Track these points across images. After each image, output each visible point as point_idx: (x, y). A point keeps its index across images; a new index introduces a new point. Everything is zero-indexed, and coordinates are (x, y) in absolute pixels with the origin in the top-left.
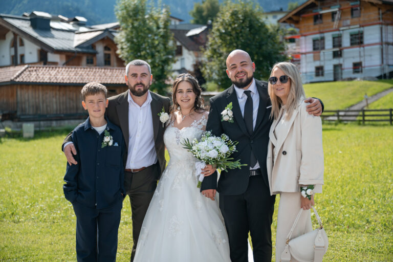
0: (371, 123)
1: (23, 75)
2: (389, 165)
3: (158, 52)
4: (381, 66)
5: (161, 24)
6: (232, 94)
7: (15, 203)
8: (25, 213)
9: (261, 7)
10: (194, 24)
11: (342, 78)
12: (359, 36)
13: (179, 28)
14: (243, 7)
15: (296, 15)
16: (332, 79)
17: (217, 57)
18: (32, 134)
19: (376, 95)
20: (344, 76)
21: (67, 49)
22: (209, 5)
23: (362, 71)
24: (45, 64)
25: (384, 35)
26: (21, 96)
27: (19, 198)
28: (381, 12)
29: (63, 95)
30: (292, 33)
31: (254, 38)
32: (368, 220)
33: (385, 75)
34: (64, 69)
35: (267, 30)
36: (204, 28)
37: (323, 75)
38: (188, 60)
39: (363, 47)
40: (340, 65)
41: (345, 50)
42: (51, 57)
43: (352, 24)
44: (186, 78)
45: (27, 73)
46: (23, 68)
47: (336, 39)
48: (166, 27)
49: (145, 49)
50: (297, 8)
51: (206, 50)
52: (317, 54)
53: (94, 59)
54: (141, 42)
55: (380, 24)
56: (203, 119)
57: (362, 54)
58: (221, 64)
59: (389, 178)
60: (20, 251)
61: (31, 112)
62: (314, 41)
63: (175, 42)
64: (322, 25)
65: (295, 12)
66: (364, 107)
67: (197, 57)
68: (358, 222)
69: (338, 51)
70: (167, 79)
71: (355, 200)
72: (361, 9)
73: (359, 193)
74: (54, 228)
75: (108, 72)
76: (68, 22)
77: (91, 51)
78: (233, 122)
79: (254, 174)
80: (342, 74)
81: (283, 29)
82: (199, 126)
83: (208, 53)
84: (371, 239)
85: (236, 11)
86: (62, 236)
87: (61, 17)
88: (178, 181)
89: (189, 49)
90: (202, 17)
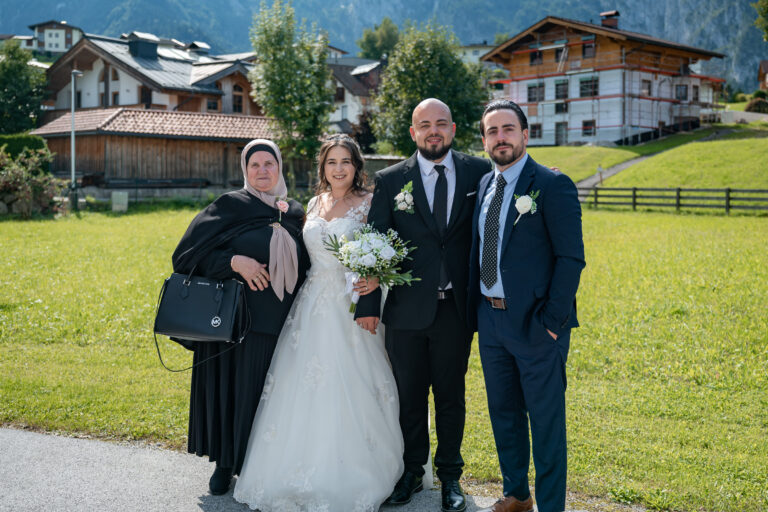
0: (606, 206)
1: (114, 122)
2: (635, 272)
3: (310, 95)
4: (621, 126)
5: (316, 58)
6: (413, 168)
7: (84, 315)
8: (97, 330)
9: (458, 39)
10: (363, 58)
11: (566, 142)
12: (593, 83)
13: (340, 63)
14: (432, 37)
15: (504, 51)
16: (553, 142)
17: (393, 106)
18: (125, 207)
19: (613, 167)
20: (571, 139)
21: (180, 87)
22: (384, 32)
23: (595, 134)
24: (148, 107)
25: (627, 83)
26: (111, 151)
27: (91, 305)
28: (624, 51)
29: (172, 153)
30: (499, 76)
31: (445, 82)
32: (607, 360)
33: (627, 139)
34: (174, 115)
35: (465, 70)
36: (376, 64)
37: (540, 136)
38: (352, 109)
39: (598, 99)
40: (565, 124)
41: (572, 103)
42: (157, 98)
43: (584, 66)
44: (341, 142)
45: (120, 119)
46: (116, 111)
47: (560, 87)
48: (322, 60)
49: (291, 91)
50: (507, 41)
51: (377, 95)
52: (533, 107)
53: (219, 102)
54: (286, 81)
55: (622, 68)
56: (364, 206)
57: (596, 109)
58: (398, 116)
59: (636, 291)
60: (80, 394)
61: (125, 176)
62: (530, 88)
63: (335, 83)
64: (541, 67)
65: (504, 47)
66: (596, 184)
67: (365, 104)
68: (592, 362)
69: (562, 104)
70: (322, 134)
71: (587, 326)
72: (596, 46)
73: (593, 315)
74: (137, 355)
75: (238, 122)
76: (184, 49)
77: (214, 91)
78: (413, 212)
79: (443, 296)
80: (567, 135)
81: (486, 70)
82: (357, 217)
83: (381, 99)
84: (612, 390)
85: (421, 42)
86: (148, 370)
87: (174, 41)
88: (323, 302)
89: (354, 93)
90: (374, 49)
